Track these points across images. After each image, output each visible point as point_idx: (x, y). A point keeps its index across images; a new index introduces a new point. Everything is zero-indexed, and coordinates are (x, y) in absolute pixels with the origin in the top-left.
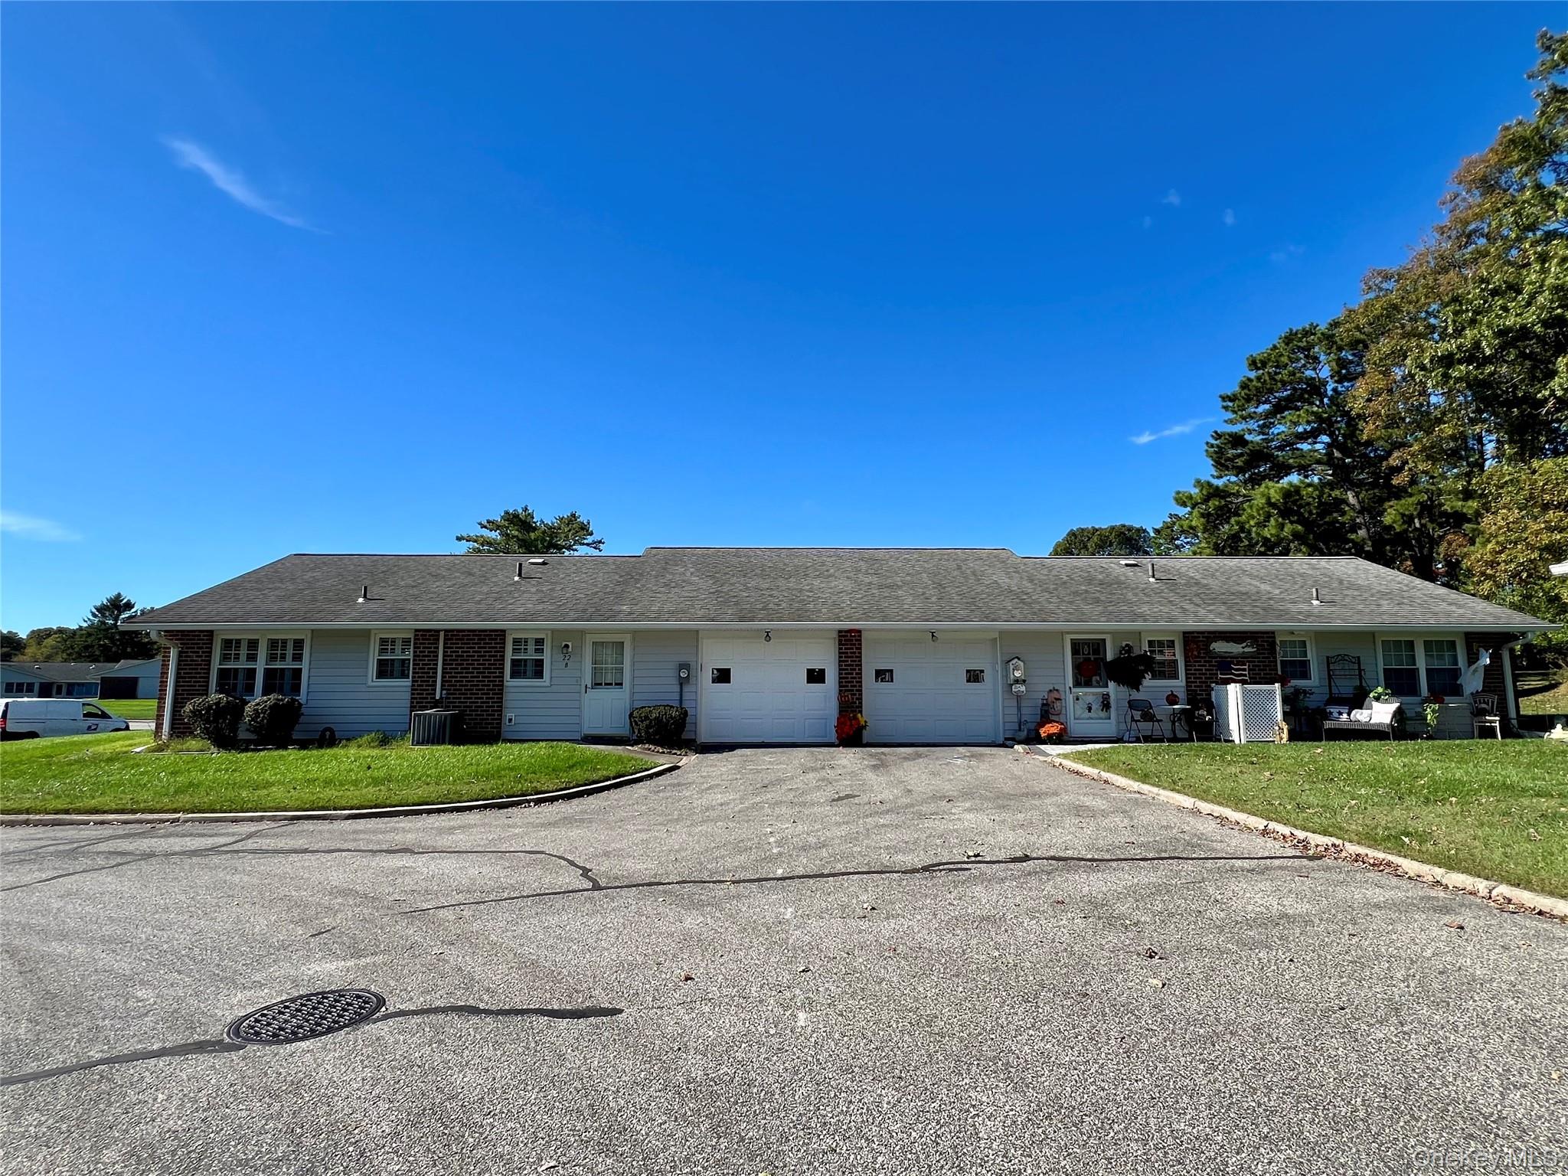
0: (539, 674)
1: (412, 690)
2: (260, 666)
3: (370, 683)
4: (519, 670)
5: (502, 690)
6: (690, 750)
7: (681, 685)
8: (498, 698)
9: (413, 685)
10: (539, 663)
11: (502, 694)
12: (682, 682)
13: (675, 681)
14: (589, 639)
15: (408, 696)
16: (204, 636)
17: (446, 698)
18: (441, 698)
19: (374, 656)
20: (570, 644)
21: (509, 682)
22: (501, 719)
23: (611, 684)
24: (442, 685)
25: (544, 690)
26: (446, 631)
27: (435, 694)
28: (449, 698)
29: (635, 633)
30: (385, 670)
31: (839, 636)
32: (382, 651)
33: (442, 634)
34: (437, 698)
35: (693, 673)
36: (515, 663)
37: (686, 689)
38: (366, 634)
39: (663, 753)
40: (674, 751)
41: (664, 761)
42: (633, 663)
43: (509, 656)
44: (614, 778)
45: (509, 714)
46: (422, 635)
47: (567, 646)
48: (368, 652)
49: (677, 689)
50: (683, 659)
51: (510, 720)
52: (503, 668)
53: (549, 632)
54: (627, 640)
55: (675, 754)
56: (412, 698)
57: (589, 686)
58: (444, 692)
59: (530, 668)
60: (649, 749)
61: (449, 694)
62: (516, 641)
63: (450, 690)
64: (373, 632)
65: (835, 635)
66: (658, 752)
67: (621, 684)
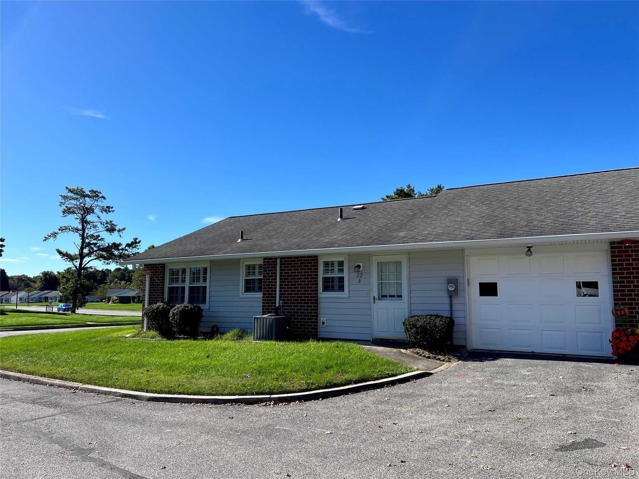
0: (341, 288)
1: (263, 300)
2: (187, 285)
3: (241, 296)
4: (329, 285)
5: (317, 300)
6: (454, 356)
7: (451, 297)
8: (314, 306)
9: (263, 297)
10: (341, 279)
11: (317, 303)
12: (452, 295)
13: (445, 294)
14: (375, 260)
15: (261, 304)
16: (161, 267)
17: (283, 306)
18: (280, 306)
19: (242, 277)
20: (361, 264)
21: (323, 295)
22: (317, 322)
23: (394, 296)
24: (280, 297)
25: (344, 300)
26: (282, 258)
27: (275, 303)
28: (284, 306)
29: (411, 254)
30: (250, 286)
31: (612, 248)
32: (248, 274)
33: (278, 260)
34: (277, 306)
35: (460, 287)
36: (326, 280)
37: (455, 301)
38: (236, 262)
39: (429, 357)
40: (439, 357)
41: (419, 367)
42: (409, 279)
43: (321, 275)
44: (356, 382)
45: (322, 319)
46: (268, 262)
47: (359, 266)
48: (239, 275)
49: (447, 300)
50: (452, 274)
51: (323, 323)
52: (317, 284)
53: (347, 256)
54: (404, 259)
55: (439, 359)
56: (263, 306)
57: (377, 297)
58: (281, 302)
59: (336, 284)
60: (418, 353)
61: (285, 303)
62: (326, 264)
63: (285, 300)
64: (242, 261)
65: (607, 247)
66: (424, 356)
67: (401, 296)
